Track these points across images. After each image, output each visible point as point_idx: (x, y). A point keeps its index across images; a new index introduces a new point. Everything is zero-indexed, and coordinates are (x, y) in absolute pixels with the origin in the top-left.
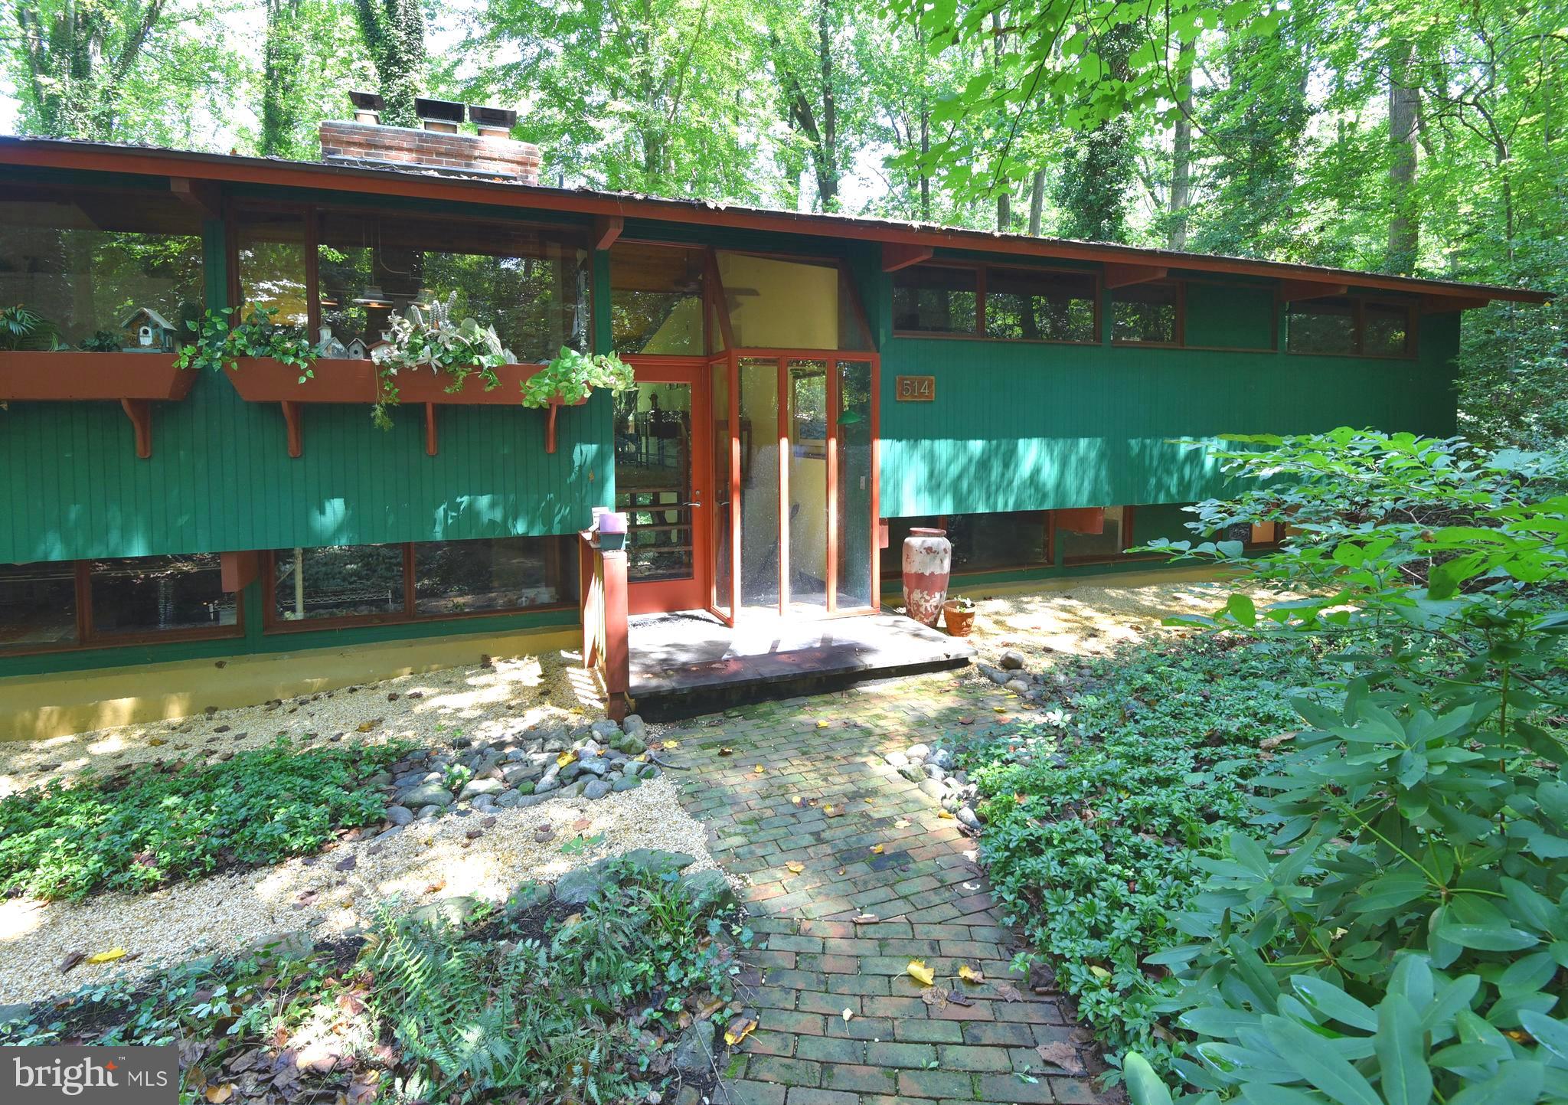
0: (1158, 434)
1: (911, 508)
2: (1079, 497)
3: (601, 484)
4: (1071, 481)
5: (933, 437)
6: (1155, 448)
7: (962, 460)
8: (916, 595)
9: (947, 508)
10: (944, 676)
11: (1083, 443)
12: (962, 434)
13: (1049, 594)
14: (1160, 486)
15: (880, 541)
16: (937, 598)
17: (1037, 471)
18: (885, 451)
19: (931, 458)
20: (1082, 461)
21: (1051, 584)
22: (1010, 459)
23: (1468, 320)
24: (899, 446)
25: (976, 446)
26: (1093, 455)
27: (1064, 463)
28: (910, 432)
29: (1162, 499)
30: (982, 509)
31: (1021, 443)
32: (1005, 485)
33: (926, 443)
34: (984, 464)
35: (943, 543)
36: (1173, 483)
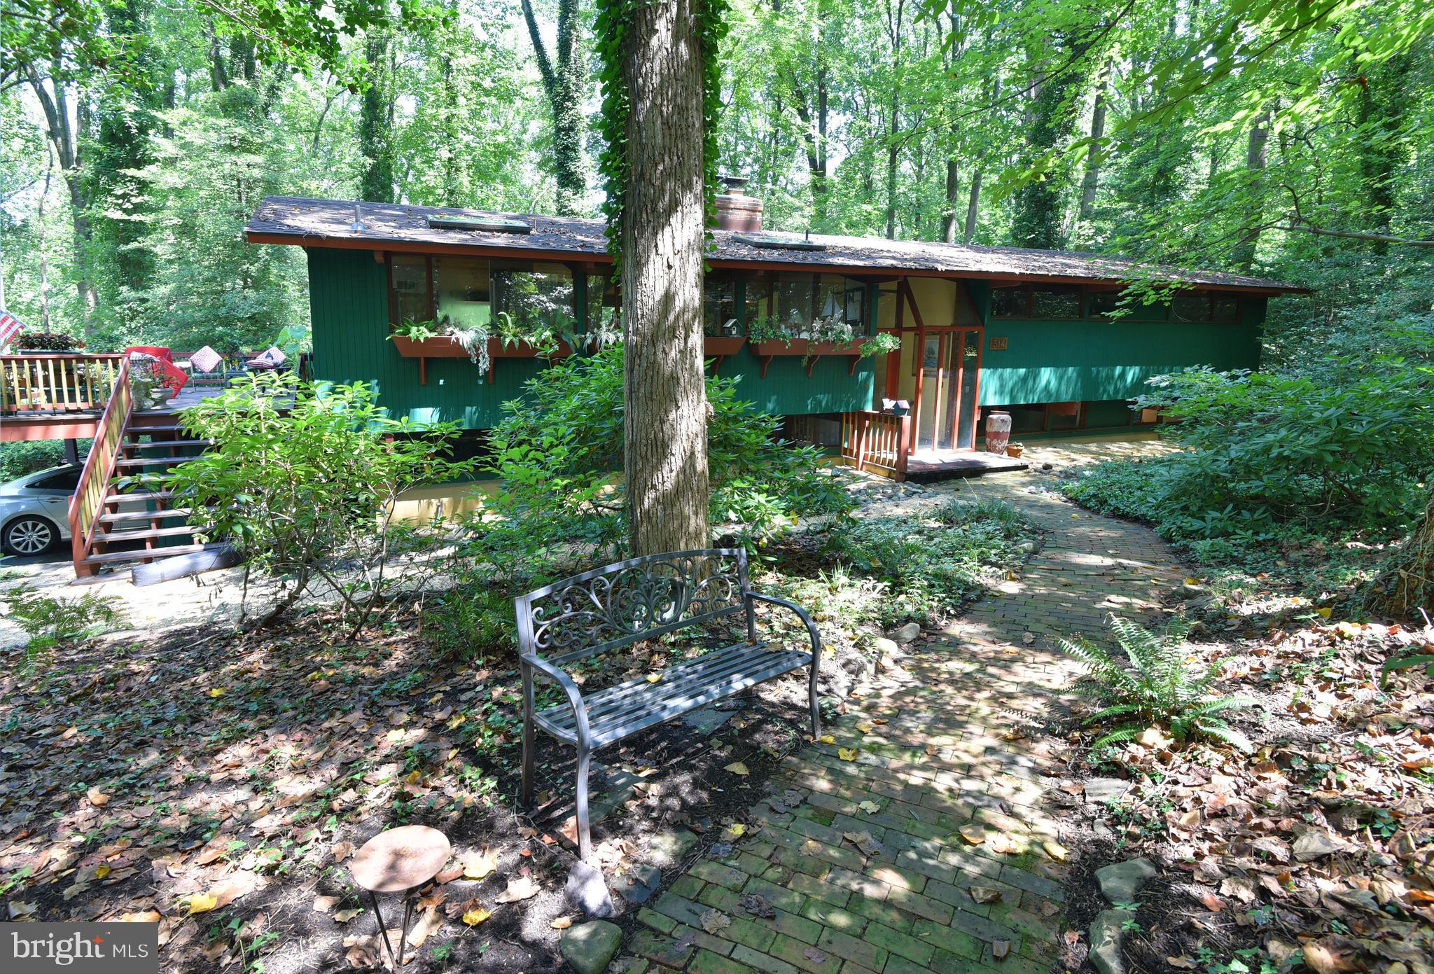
0: (1104, 365)
1: (992, 401)
2: (1065, 398)
3: (866, 390)
4: (1063, 387)
5: (1004, 367)
6: (1104, 372)
7: (1015, 378)
8: (995, 442)
9: (1007, 402)
10: (1018, 472)
11: (1071, 369)
12: (1016, 366)
13: (1045, 446)
14: (1105, 391)
15: (977, 418)
16: (1006, 443)
17: (1048, 383)
18: (983, 374)
19: (1001, 377)
20: (1069, 378)
21: (1046, 441)
22: (1036, 377)
23: (1271, 302)
24: (989, 371)
25: (1022, 371)
26: (1075, 375)
27: (1060, 379)
28: (994, 365)
29: (1105, 398)
30: (1022, 402)
31: (1043, 369)
32: (1033, 391)
33: (1000, 370)
34: (1024, 380)
35: (1006, 417)
36: (1111, 389)
